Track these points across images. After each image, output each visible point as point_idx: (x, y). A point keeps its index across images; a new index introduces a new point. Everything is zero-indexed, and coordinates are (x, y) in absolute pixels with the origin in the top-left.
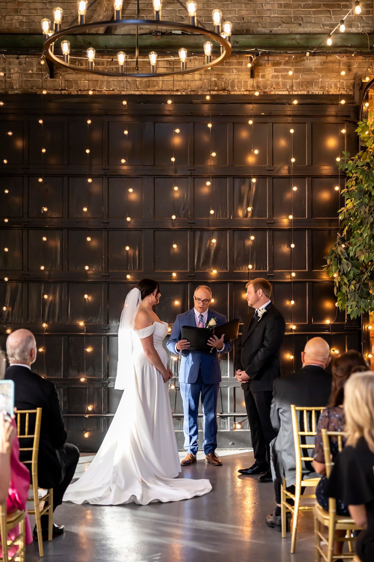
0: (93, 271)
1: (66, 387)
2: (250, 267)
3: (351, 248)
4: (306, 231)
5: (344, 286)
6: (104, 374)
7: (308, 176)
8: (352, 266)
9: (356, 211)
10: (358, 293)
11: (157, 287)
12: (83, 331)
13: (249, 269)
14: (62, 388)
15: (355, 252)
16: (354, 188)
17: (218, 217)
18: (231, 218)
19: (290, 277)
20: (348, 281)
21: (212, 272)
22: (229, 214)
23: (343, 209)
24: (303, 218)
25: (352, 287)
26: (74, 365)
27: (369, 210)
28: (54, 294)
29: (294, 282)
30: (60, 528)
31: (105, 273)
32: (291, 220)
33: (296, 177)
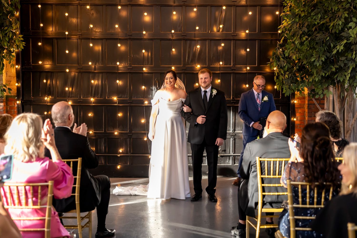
0: (122, 66)
1: (106, 137)
2: (221, 63)
3: (286, 51)
4: (256, 40)
5: (281, 76)
6: (129, 130)
7: (258, 5)
8: (287, 63)
9: (290, 27)
10: (290, 80)
12: (116, 103)
13: (220, 65)
14: (103, 138)
15: (289, 53)
16: (288, 13)
17: (201, 31)
18: (209, 32)
19: (246, 70)
20: (284, 72)
21: (197, 66)
22: (208, 30)
23: (281, 26)
24: (254, 32)
25: (287, 76)
26: (110, 124)
27: (299, 26)
28: (98, 80)
29: (249, 73)
30: (112, 232)
31: (130, 67)
32: (247, 33)
33: (251, 6)
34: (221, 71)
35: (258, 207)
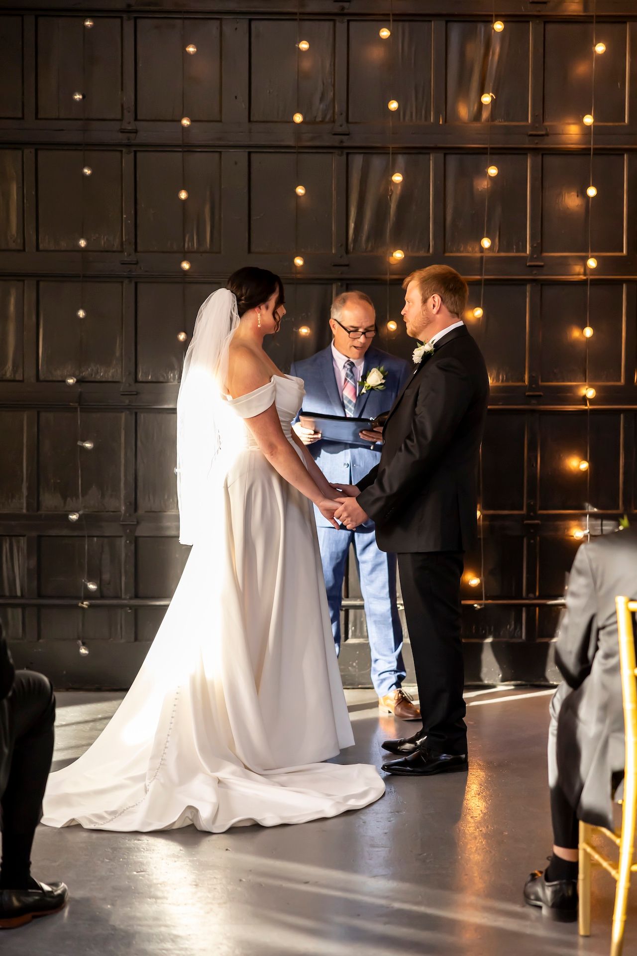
0: (99, 251)
1: (34, 534)
2: (486, 243)
4: (623, 155)
6: (125, 504)
7: (633, 18)
11: (277, 290)
12: (74, 398)
13: (482, 249)
14: (24, 536)
17: (407, 118)
18: (441, 123)
19: (582, 270)
21: (391, 254)
22: (435, 112)
24: (617, 124)
26: (52, 481)
29: (594, 282)
30: (56, 893)
31: (128, 257)
32: (588, 128)
33: (602, 20)
34: (485, 275)
35: (623, 790)
